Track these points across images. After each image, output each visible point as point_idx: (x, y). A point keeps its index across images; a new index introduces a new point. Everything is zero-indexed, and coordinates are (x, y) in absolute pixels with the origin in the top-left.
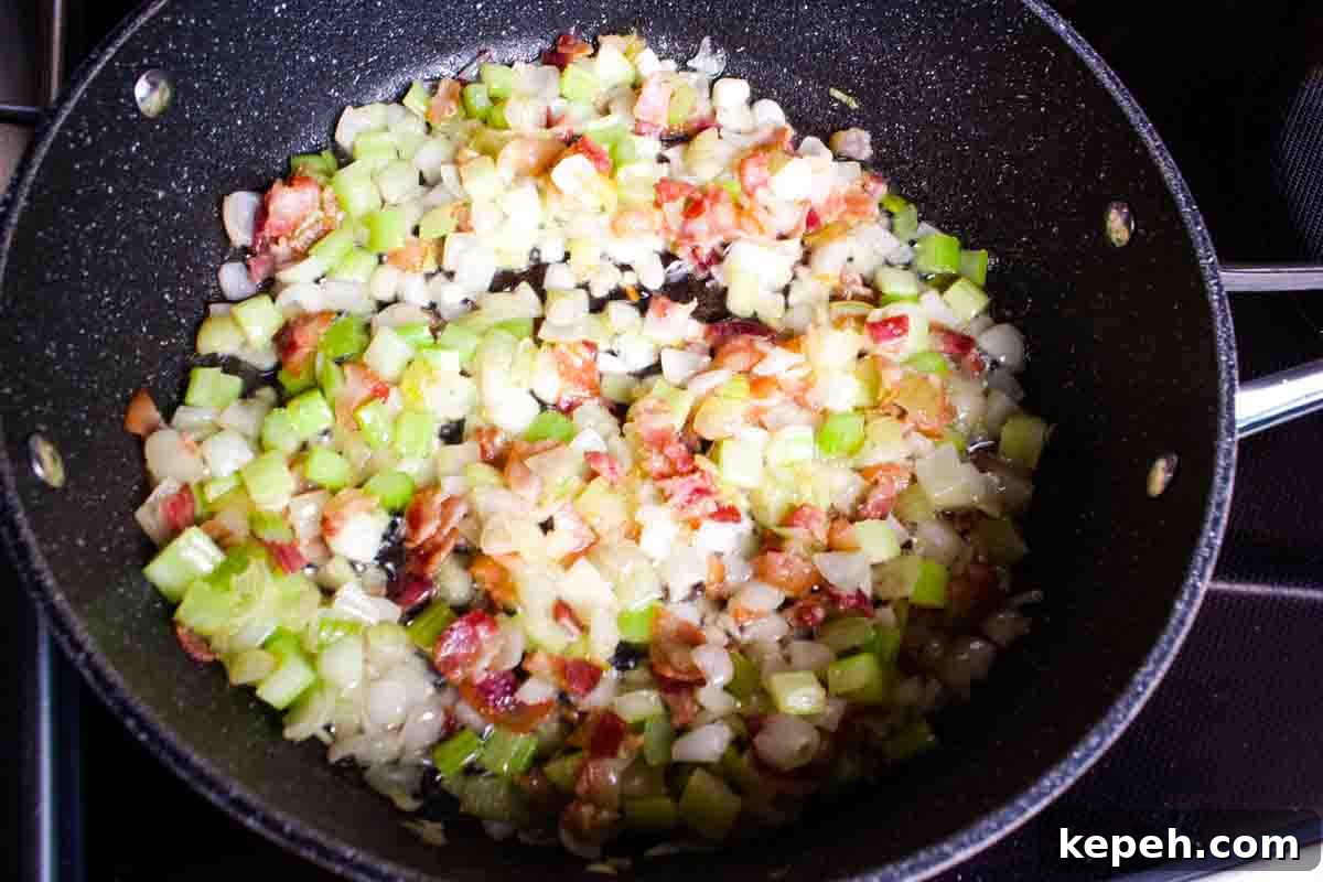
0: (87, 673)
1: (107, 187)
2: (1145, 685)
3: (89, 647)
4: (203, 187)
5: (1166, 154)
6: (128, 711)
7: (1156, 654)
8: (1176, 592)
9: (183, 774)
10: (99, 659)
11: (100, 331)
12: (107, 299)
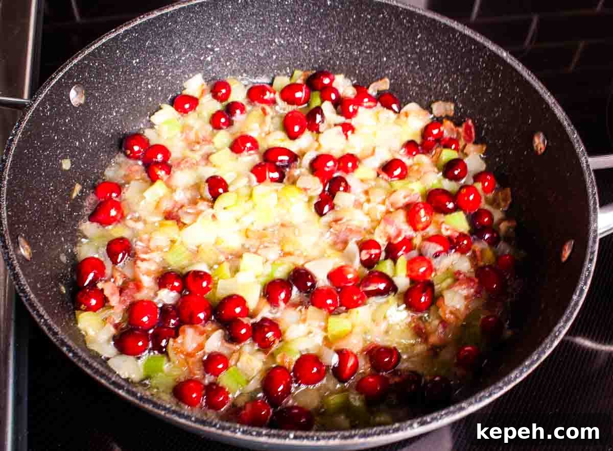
0: (45, 328)
1: (55, 136)
2: (560, 332)
3: (46, 317)
4: (96, 143)
5: (557, 105)
6: (63, 343)
7: (564, 318)
8: (573, 291)
9: (89, 371)
10: (50, 322)
11: (48, 201)
12: (52, 188)
